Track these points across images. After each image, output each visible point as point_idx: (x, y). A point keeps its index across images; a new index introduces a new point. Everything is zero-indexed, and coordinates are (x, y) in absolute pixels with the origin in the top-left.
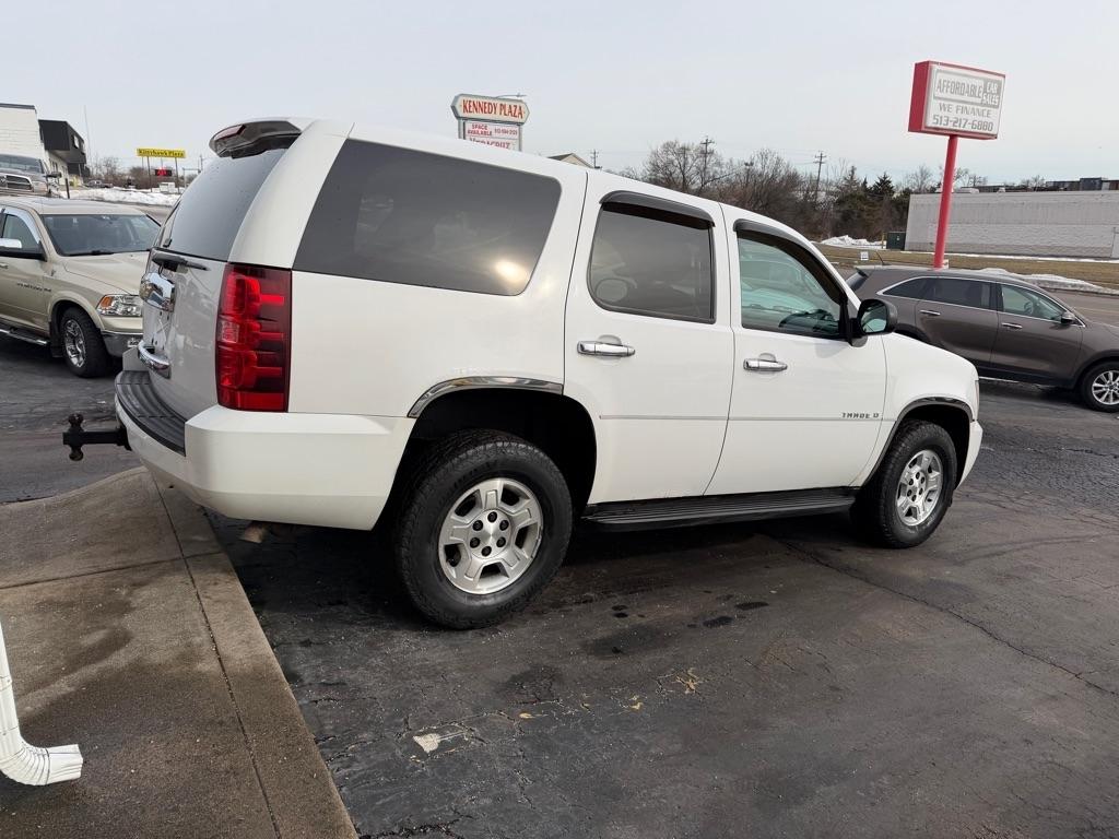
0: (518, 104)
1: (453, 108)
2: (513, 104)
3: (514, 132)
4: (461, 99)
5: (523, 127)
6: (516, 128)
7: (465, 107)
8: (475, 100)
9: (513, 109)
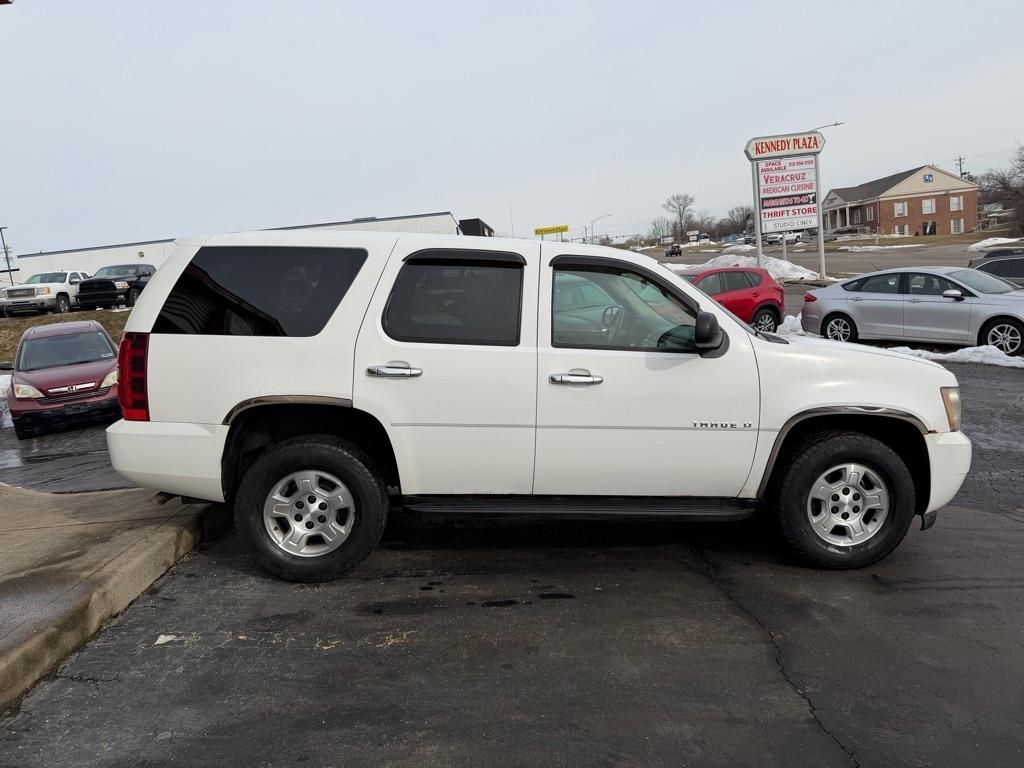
0: (812, 136)
1: (746, 152)
2: (806, 137)
3: (810, 162)
4: (754, 143)
5: (820, 156)
6: (812, 158)
7: (757, 149)
8: (768, 141)
9: (808, 141)
